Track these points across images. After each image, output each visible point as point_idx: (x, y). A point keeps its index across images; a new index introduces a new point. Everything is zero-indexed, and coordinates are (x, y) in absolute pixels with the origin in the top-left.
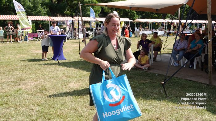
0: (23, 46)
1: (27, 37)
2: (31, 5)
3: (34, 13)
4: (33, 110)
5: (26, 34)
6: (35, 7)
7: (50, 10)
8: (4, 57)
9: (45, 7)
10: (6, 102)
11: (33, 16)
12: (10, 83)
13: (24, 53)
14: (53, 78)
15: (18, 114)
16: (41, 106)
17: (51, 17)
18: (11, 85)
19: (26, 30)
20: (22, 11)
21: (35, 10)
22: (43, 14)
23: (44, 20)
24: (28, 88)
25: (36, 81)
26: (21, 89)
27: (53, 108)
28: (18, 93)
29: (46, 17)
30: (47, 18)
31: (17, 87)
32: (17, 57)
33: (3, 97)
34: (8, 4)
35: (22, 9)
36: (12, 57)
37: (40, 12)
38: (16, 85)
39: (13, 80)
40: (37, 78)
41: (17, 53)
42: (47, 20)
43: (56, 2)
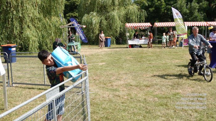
0: (178, 52)
1: (182, 42)
2: (188, 11)
3: (190, 18)
4: (191, 115)
5: (181, 40)
6: (191, 13)
7: (207, 15)
8: (161, 61)
9: (202, 12)
10: (166, 104)
11: (189, 22)
12: (169, 86)
13: (179, 58)
14: (210, 86)
15: (177, 117)
16: (199, 113)
17: (208, 22)
18: (169, 88)
19: (182, 36)
20: (179, 17)
21: (191, 16)
22: (200, 20)
23: (200, 25)
24: (185, 93)
25: (193, 87)
26: (179, 93)
27: (213, 117)
28: (176, 96)
29: (203, 22)
30: (203, 24)
31: (175, 91)
32: (173, 62)
33: (163, 98)
34: (166, 11)
35: (180, 16)
36: (168, 61)
37: (196, 17)
38: (174, 89)
39: (170, 84)
40: (193, 85)
41: (173, 58)
42: (203, 26)
43: (214, 6)
